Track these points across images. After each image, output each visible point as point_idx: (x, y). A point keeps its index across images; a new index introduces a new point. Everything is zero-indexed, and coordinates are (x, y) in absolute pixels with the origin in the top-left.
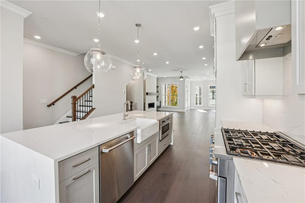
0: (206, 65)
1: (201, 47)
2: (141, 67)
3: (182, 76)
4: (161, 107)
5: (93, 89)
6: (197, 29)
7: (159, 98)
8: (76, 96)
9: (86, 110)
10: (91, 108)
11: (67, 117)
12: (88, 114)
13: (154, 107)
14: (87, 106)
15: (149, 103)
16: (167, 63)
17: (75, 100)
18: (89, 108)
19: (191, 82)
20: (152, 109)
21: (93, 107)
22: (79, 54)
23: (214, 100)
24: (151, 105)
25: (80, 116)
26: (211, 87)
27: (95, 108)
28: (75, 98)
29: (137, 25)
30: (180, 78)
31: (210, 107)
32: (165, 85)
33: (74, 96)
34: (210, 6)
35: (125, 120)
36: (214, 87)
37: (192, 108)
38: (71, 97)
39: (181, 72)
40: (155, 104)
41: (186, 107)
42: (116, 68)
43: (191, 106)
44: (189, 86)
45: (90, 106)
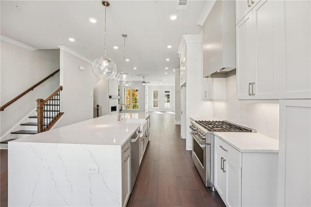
0: (166, 73)
1: (168, 60)
2: (127, 74)
3: (145, 81)
4: (122, 110)
5: (60, 91)
6: (169, 47)
7: (120, 100)
8: (43, 99)
9: (51, 115)
10: (58, 112)
11: (21, 125)
12: (55, 119)
13: (116, 110)
14: (55, 111)
15: (112, 106)
16: (135, 68)
17: (42, 103)
18: (56, 112)
19: (149, 86)
20: (114, 112)
21: (61, 112)
22: (37, 49)
23: (169, 103)
24: (114, 109)
25: (46, 122)
26: (166, 92)
27: (63, 112)
28: (41, 102)
29: (123, 36)
30: (143, 83)
31: (165, 109)
32: (125, 89)
33: (41, 99)
34: (183, 34)
35: (119, 120)
36: (169, 92)
37: (150, 110)
38: (37, 101)
39: (144, 77)
40: (117, 107)
41: (146, 109)
42: (84, 69)
43: (149, 109)
44: (148, 90)
45: (57, 111)
